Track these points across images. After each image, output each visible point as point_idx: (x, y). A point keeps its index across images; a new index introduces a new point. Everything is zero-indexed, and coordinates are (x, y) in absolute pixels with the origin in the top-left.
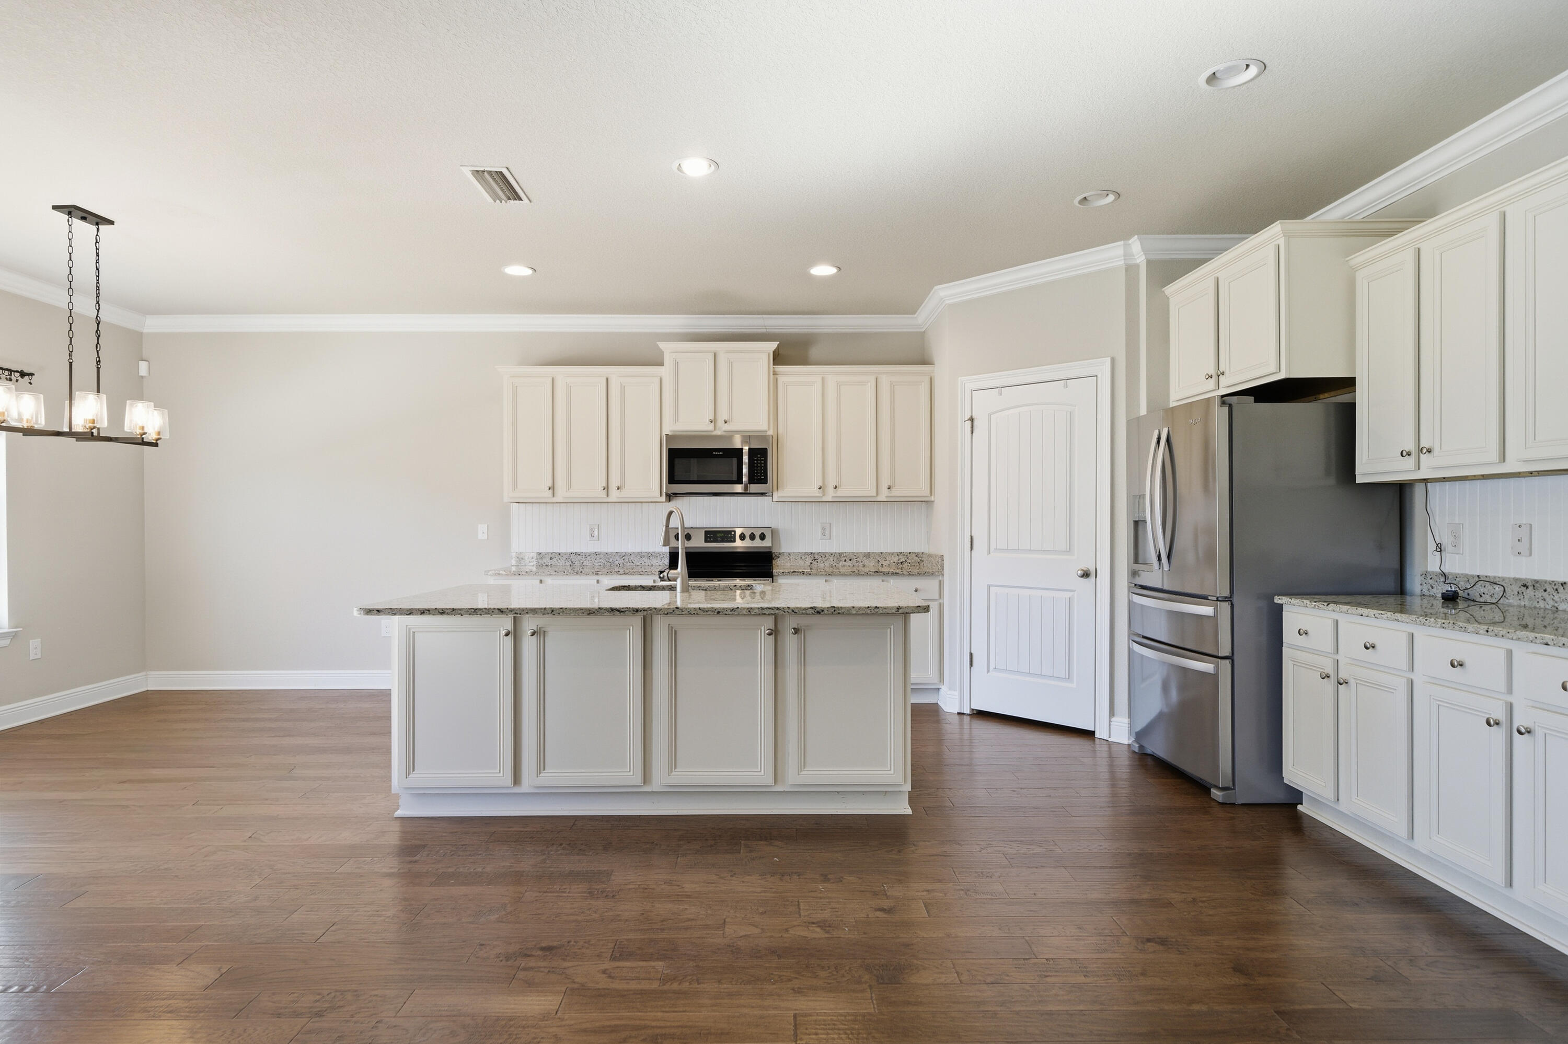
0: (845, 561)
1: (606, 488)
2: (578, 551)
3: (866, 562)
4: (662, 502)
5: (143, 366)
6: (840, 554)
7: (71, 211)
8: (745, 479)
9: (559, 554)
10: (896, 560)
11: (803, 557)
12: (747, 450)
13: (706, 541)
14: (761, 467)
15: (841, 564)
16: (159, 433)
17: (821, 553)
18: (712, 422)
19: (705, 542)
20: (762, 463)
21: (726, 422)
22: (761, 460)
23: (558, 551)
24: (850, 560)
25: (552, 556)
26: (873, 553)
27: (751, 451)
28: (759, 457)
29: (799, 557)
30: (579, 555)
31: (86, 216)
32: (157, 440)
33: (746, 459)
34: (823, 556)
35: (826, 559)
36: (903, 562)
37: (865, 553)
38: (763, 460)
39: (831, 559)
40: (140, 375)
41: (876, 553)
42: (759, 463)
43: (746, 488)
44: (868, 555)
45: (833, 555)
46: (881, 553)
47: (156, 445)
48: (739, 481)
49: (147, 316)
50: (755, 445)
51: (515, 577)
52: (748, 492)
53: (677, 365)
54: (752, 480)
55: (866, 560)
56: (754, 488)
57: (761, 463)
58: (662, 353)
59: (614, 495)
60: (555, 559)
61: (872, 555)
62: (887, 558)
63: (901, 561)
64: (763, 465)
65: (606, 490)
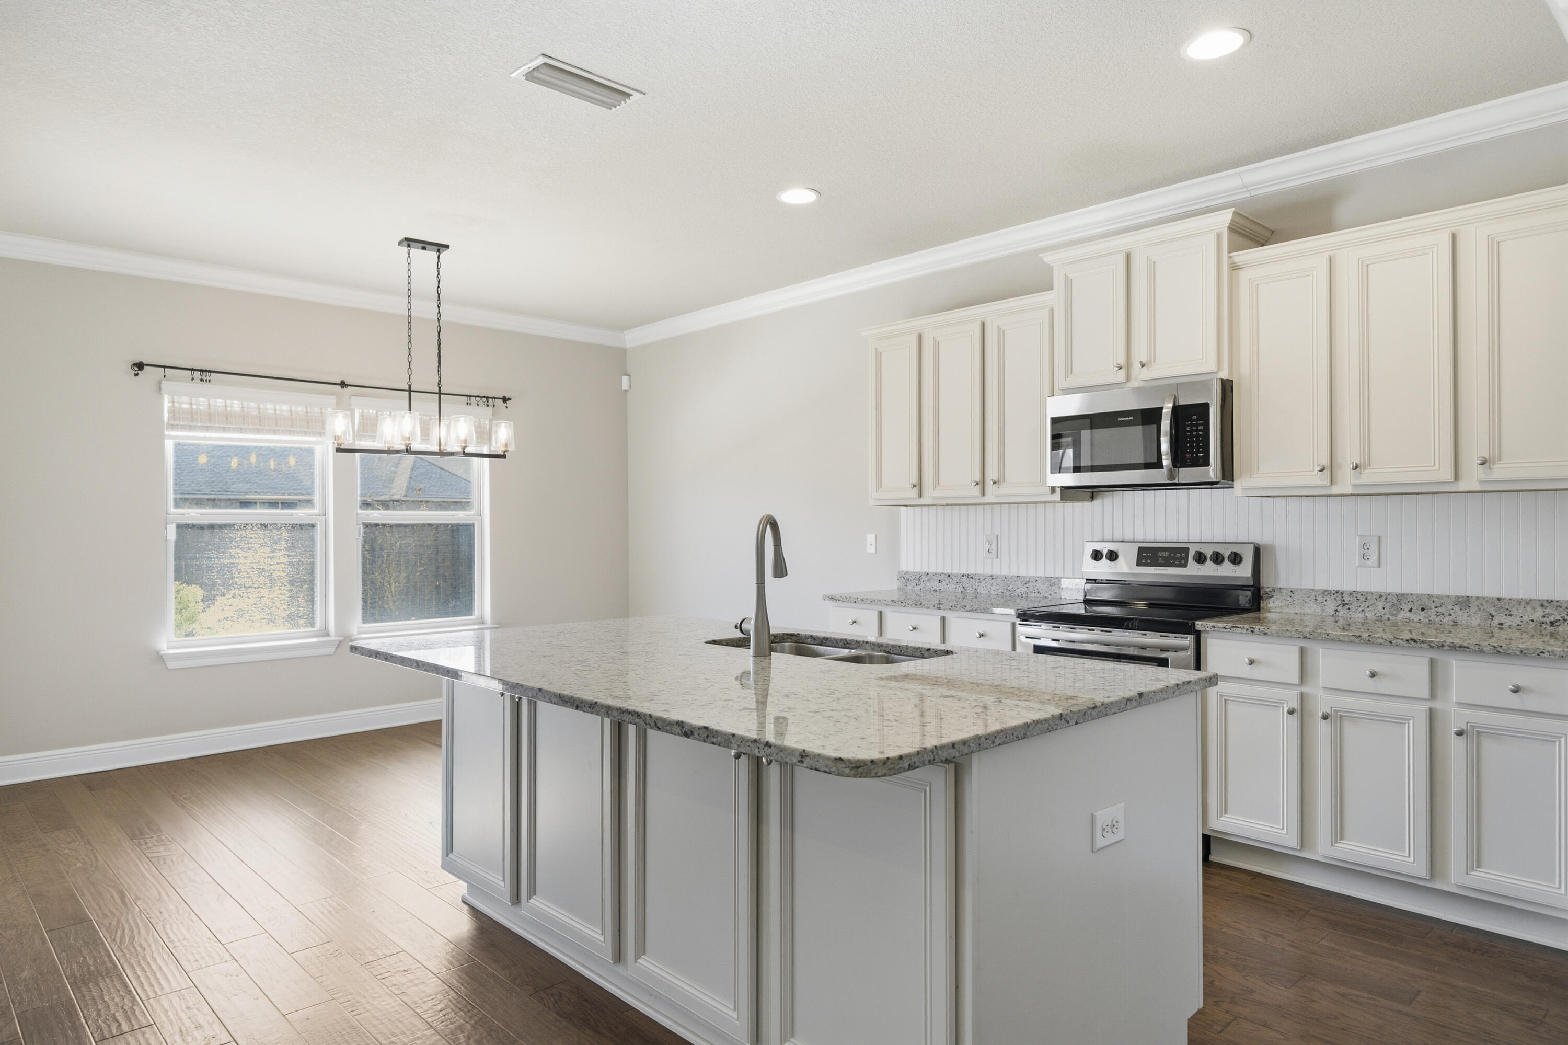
0: (1410, 611)
1: (982, 484)
2: (971, 571)
3: (1462, 617)
4: (1054, 502)
5: (625, 379)
6: (1400, 597)
7: (409, 242)
8: (1166, 461)
9: (949, 576)
10: (1538, 614)
11: (1320, 599)
12: (1170, 410)
13: (1139, 564)
14: (1198, 436)
15: (1400, 616)
16: (506, 445)
17: (1358, 593)
18: (1120, 368)
19: (1137, 565)
20: (1200, 430)
21: (1143, 366)
22: (1197, 425)
23: (948, 571)
24: (1423, 609)
25: (941, 578)
26: (1478, 598)
27: (1176, 410)
28: (1195, 420)
29: (1313, 598)
30: (972, 578)
31: (425, 245)
32: (505, 452)
33: (1166, 424)
34: (1362, 599)
35: (1367, 604)
36: (1557, 621)
37: (1458, 597)
38: (1201, 425)
39: (1380, 605)
40: (623, 389)
41: (1484, 598)
42: (1194, 431)
43: (1171, 475)
44: (1464, 602)
45: (1383, 598)
46: (1499, 599)
47: (504, 457)
48: (1158, 465)
49: (625, 332)
50: (1185, 400)
51: (850, 605)
52: (1176, 481)
53: (1069, 283)
54: (1179, 460)
55: (1460, 612)
56: (1186, 474)
57: (1198, 431)
58: (1050, 269)
59: (992, 494)
60: (944, 583)
61: (1477, 603)
62: (1514, 612)
63: (1552, 618)
64: (1201, 433)
65: (980, 485)
